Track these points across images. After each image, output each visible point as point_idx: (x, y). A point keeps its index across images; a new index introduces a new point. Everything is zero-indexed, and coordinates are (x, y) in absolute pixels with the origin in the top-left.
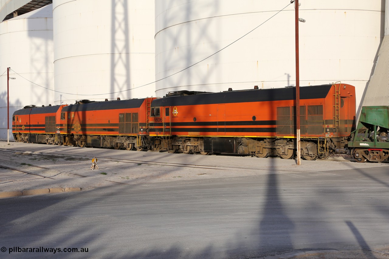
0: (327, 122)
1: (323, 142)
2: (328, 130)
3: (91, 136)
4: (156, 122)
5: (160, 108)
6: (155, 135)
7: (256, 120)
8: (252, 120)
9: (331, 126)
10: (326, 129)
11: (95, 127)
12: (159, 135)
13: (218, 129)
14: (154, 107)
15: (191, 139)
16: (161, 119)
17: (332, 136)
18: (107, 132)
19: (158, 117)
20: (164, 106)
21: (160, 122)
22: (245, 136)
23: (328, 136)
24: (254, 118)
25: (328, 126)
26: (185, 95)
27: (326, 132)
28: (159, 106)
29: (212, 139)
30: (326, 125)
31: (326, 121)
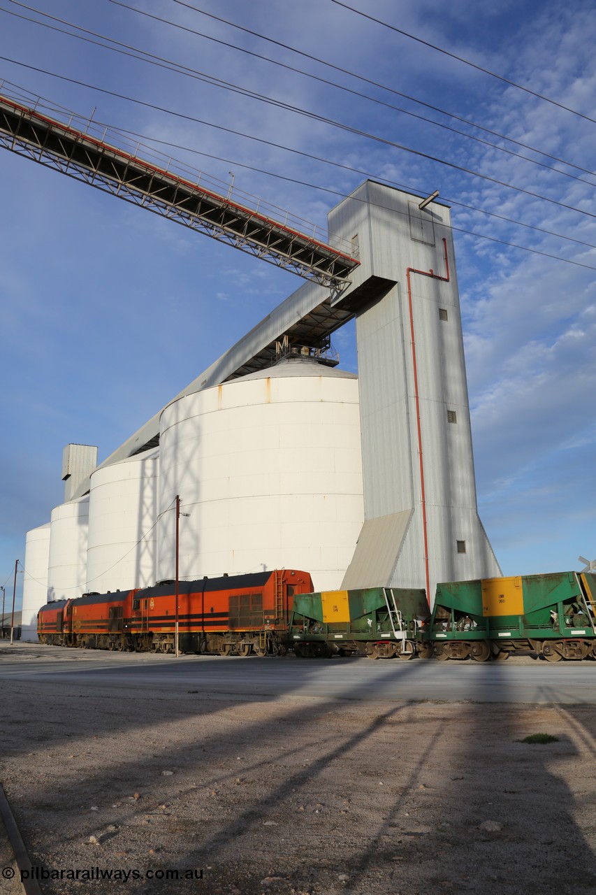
0: (267, 612)
1: (263, 635)
2: (268, 621)
3: (89, 635)
4: (137, 617)
6: (136, 632)
7: (214, 612)
8: (211, 612)
9: (272, 617)
10: (266, 620)
11: (90, 625)
12: (139, 632)
14: (136, 600)
15: (168, 635)
16: (140, 614)
17: (273, 628)
18: (100, 630)
19: (138, 610)
20: (143, 599)
21: (140, 617)
22: (206, 631)
23: (267, 628)
24: (212, 610)
25: (268, 617)
26: (165, 584)
27: (266, 623)
28: (139, 599)
30: (266, 616)
31: (265, 611)
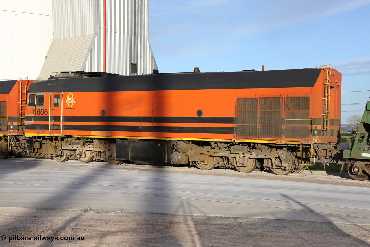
0: (315, 121)
2: (316, 133)
4: (37, 115)
5: (44, 94)
6: (35, 135)
7: (203, 116)
8: (197, 116)
9: (320, 127)
10: (314, 131)
12: (41, 135)
13: (140, 128)
14: (34, 93)
16: (46, 111)
17: (320, 142)
19: (41, 107)
20: (51, 92)
21: (44, 115)
22: (184, 139)
23: (315, 140)
25: (316, 127)
28: (42, 92)
29: (131, 142)
31: (314, 119)
